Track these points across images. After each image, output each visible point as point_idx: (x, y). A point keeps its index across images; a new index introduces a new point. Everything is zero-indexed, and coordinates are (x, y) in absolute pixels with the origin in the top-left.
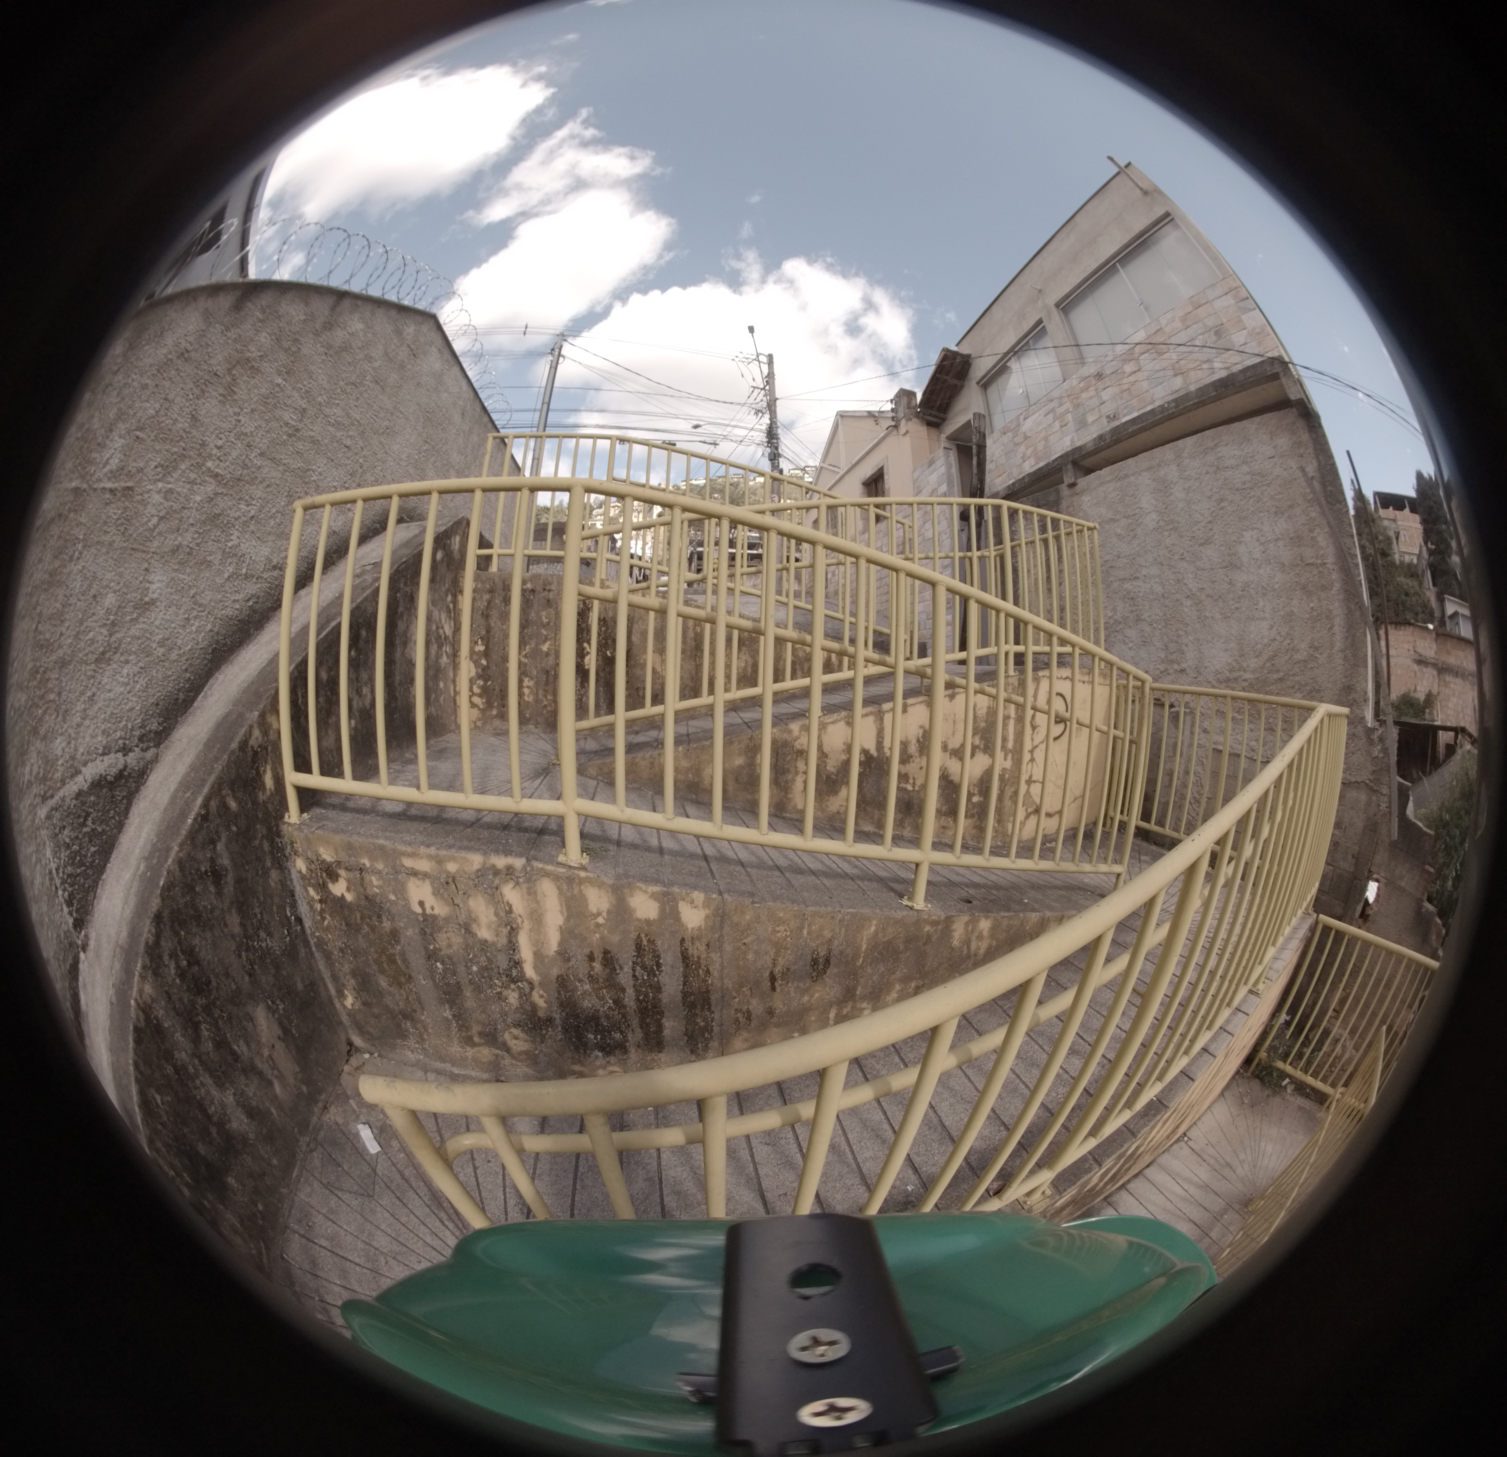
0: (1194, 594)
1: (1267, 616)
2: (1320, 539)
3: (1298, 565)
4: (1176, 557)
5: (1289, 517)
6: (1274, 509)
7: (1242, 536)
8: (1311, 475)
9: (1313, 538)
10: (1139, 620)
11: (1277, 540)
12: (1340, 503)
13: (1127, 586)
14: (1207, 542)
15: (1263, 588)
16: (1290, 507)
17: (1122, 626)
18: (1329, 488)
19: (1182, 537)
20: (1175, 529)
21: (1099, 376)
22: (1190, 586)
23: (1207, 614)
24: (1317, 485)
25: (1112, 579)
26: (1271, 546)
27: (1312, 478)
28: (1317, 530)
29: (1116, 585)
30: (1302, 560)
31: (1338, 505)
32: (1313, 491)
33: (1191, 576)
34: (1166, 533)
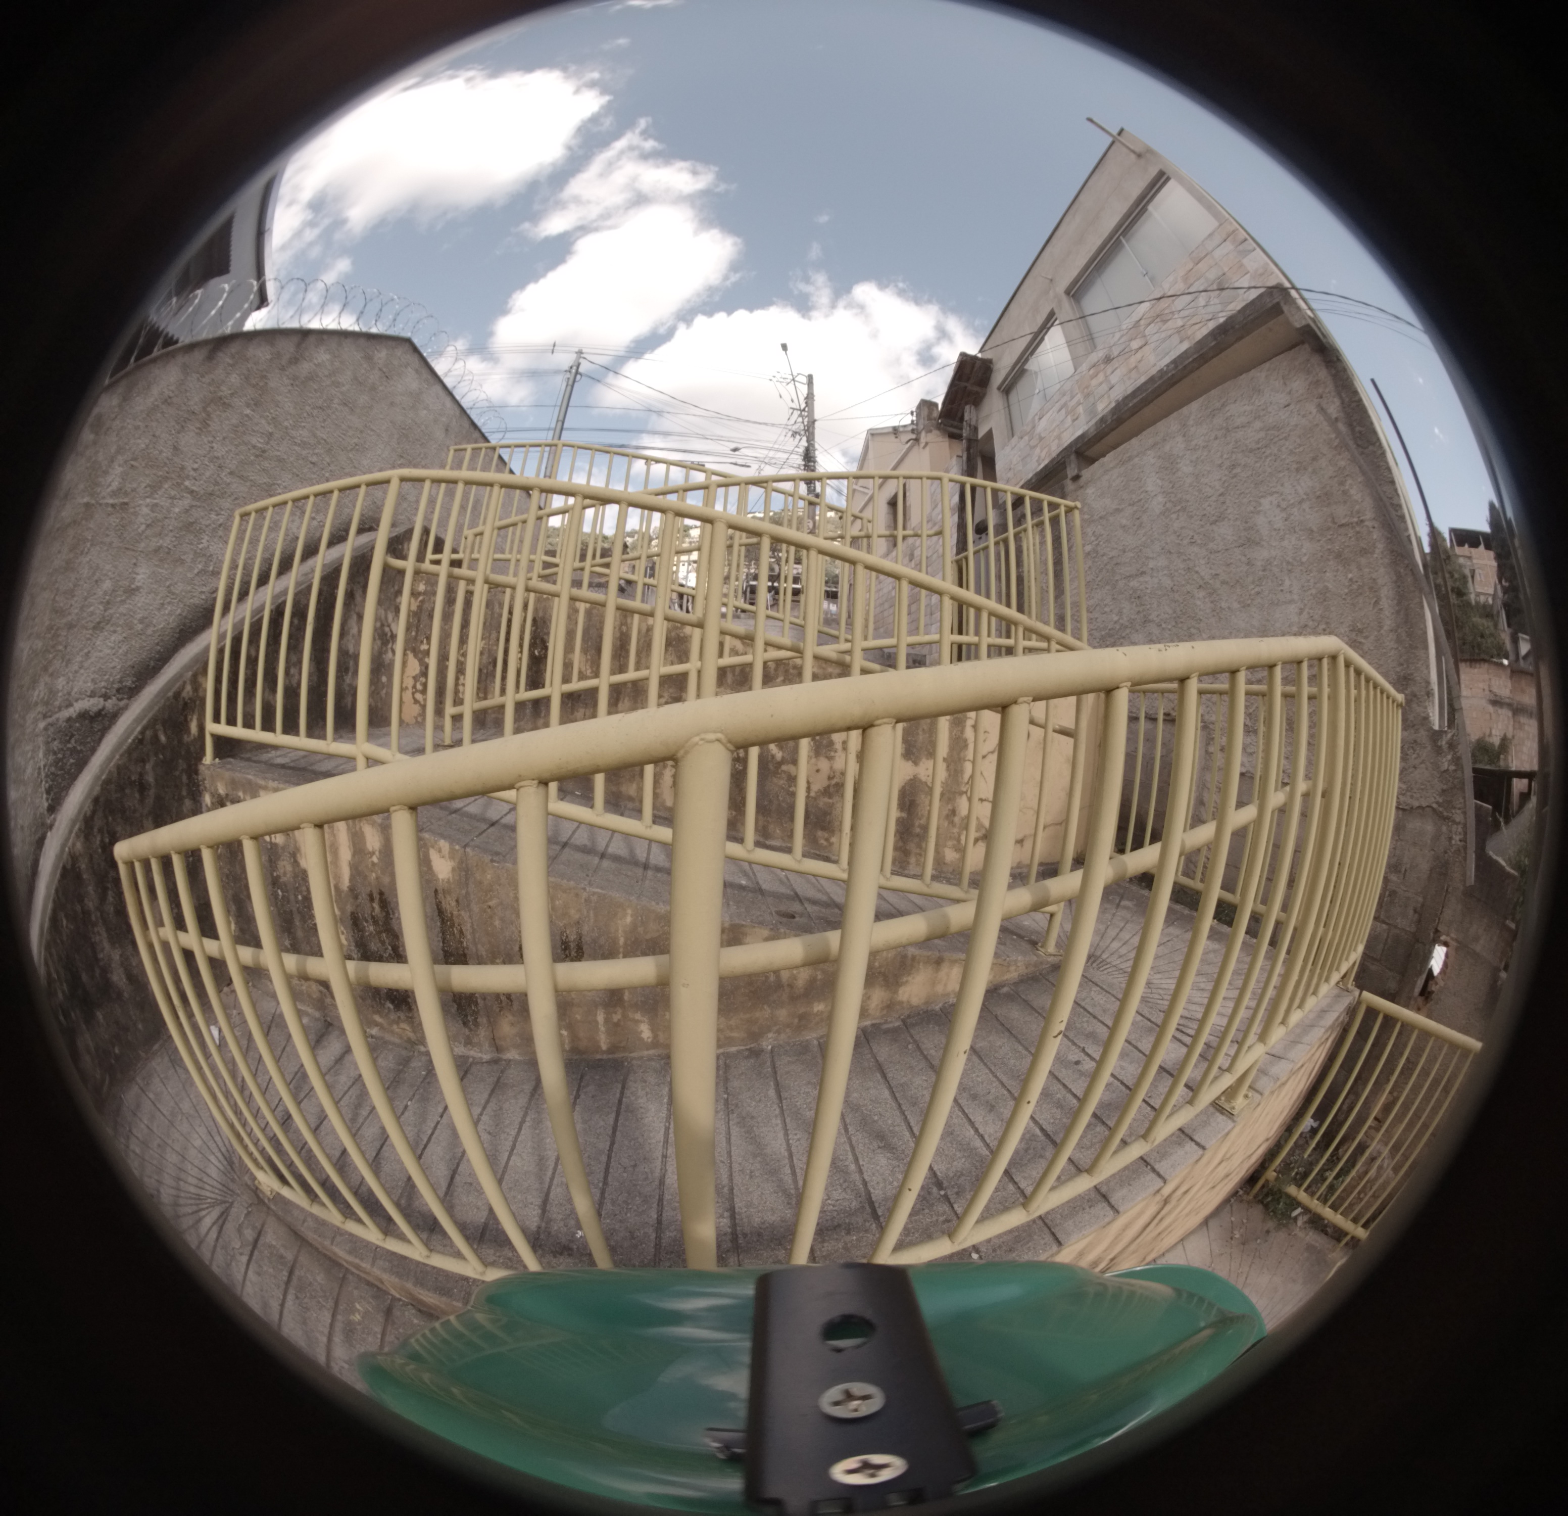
0: (1206, 583)
1: (1296, 597)
2: (1353, 492)
3: (1329, 529)
4: (1185, 542)
5: (1314, 472)
6: (1295, 466)
7: (1260, 504)
8: (1334, 416)
9: (1345, 493)
10: (1146, 621)
11: (1300, 502)
12: (1374, 444)
13: (1134, 583)
14: (1221, 518)
15: (1288, 563)
16: (1314, 459)
17: (1128, 631)
18: (1358, 429)
19: (1191, 517)
20: (1184, 509)
21: (1108, 360)
22: (1203, 574)
23: (1224, 605)
24: (1341, 426)
25: (1117, 577)
26: (1295, 511)
27: (1337, 419)
28: (1349, 481)
29: (1121, 584)
30: (1334, 522)
31: (1371, 448)
32: (1338, 433)
33: (1203, 562)
34: (1174, 516)
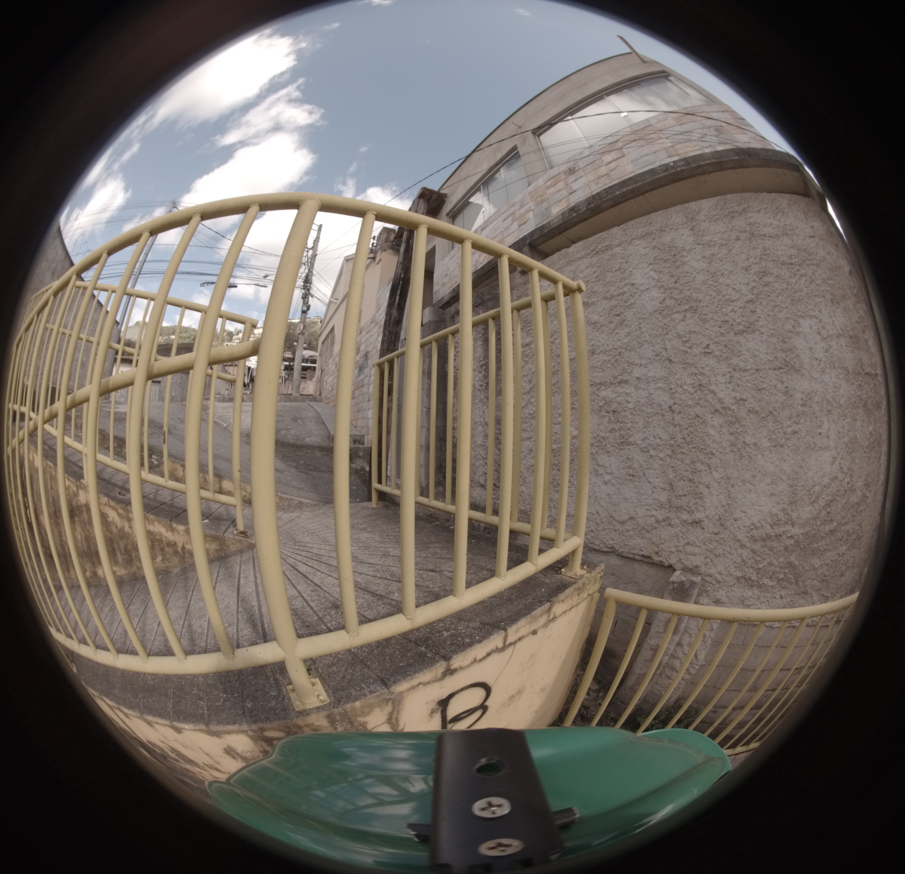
0: (725, 408)
1: (831, 443)
7: (799, 325)
14: (748, 329)
15: (828, 402)
33: (722, 380)
34: (678, 316)
